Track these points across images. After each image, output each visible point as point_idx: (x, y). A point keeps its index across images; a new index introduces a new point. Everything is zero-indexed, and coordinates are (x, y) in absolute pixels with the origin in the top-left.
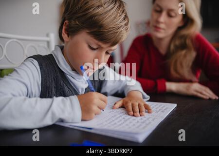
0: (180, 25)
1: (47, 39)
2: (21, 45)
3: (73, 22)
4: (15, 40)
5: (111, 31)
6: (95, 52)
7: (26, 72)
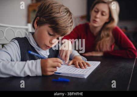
0: (107, 21)
1: (26, 27)
2: (13, 31)
3: (42, 19)
4: (10, 28)
5: (62, 28)
6: (51, 37)
7: (10, 47)
